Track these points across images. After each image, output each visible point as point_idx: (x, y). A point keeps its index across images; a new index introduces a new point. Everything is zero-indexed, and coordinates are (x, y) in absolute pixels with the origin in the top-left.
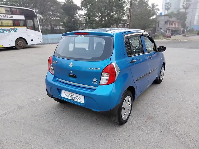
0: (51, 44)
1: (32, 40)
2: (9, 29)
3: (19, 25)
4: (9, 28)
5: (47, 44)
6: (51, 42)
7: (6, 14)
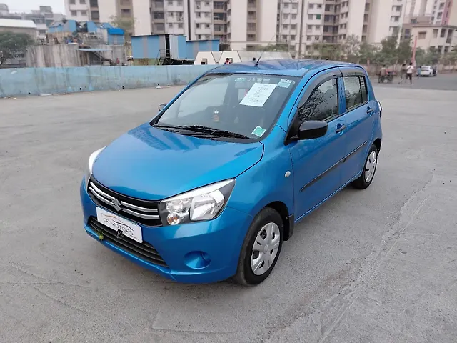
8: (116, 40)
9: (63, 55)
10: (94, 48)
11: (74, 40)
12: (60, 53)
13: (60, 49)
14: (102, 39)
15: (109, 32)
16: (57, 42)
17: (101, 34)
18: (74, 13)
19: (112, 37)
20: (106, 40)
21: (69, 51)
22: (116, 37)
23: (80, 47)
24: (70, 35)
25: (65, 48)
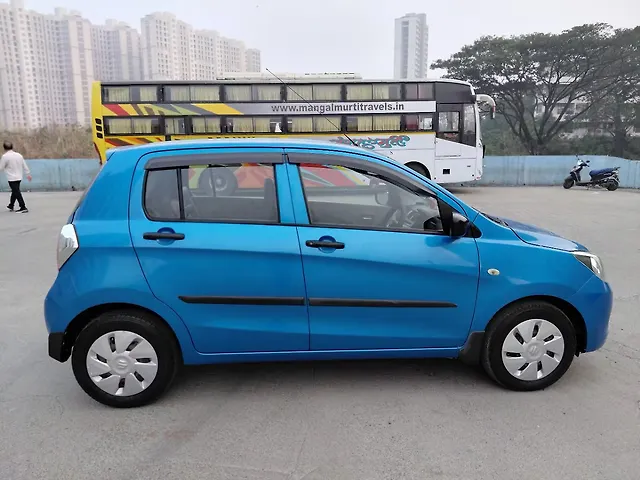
0: (530, 185)
1: (446, 171)
2: (388, 140)
3: (415, 129)
4: (386, 136)
5: (517, 185)
6: (533, 181)
7: (388, 101)
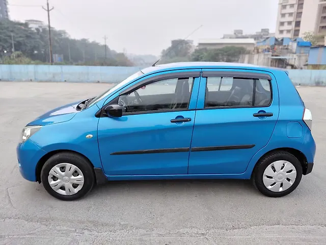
8: (303, 50)
9: (259, 61)
10: (283, 56)
11: (270, 51)
12: (258, 60)
13: (259, 56)
14: (291, 50)
15: (298, 45)
16: (258, 52)
17: (292, 46)
18: (281, 32)
19: (299, 48)
20: (294, 51)
21: (264, 58)
22: (303, 49)
23: (272, 56)
24: (269, 47)
25: (262, 56)
